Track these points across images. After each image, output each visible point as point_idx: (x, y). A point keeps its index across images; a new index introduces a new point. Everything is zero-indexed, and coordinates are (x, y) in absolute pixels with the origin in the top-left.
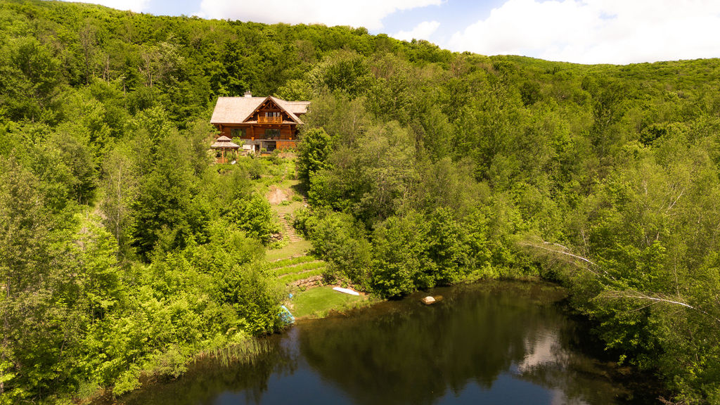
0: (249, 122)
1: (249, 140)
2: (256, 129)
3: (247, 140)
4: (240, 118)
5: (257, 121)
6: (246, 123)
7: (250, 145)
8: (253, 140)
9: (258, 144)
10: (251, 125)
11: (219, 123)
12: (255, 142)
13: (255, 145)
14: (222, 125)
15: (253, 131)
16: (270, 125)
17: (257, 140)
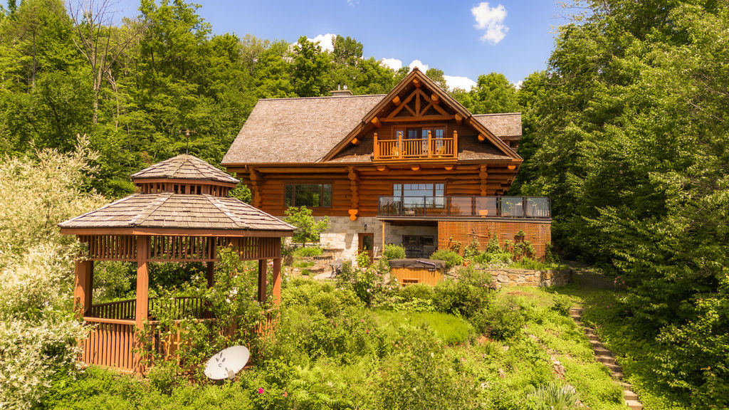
0: (343, 160)
1: (341, 220)
2: (365, 183)
3: (334, 218)
4: (316, 147)
5: (369, 156)
6: (334, 161)
7: (342, 236)
8: (353, 217)
9: (368, 231)
10: (351, 169)
11: (249, 166)
12: (359, 224)
13: (360, 235)
14: (257, 172)
15: (354, 188)
16: (414, 169)
17: (367, 220)
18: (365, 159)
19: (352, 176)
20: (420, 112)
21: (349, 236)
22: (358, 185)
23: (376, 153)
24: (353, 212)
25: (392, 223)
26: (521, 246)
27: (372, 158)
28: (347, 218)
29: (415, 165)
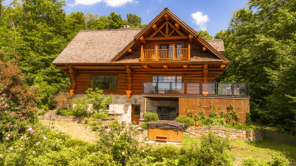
0: (123, 62)
1: (122, 97)
2: (136, 75)
3: (117, 96)
4: (108, 55)
5: (138, 59)
6: (117, 62)
7: (122, 106)
8: (129, 95)
9: (137, 104)
10: (127, 67)
11: (68, 64)
12: (132, 99)
13: (132, 106)
14: (73, 69)
15: (129, 78)
16: (165, 67)
17: (137, 97)
18: (136, 61)
19: (128, 71)
20: (168, 35)
21: (126, 106)
22: (132, 76)
23: (142, 58)
24: (129, 92)
25: (151, 98)
26: (231, 114)
27: (140, 60)
28: (125, 96)
29: (165, 64)
